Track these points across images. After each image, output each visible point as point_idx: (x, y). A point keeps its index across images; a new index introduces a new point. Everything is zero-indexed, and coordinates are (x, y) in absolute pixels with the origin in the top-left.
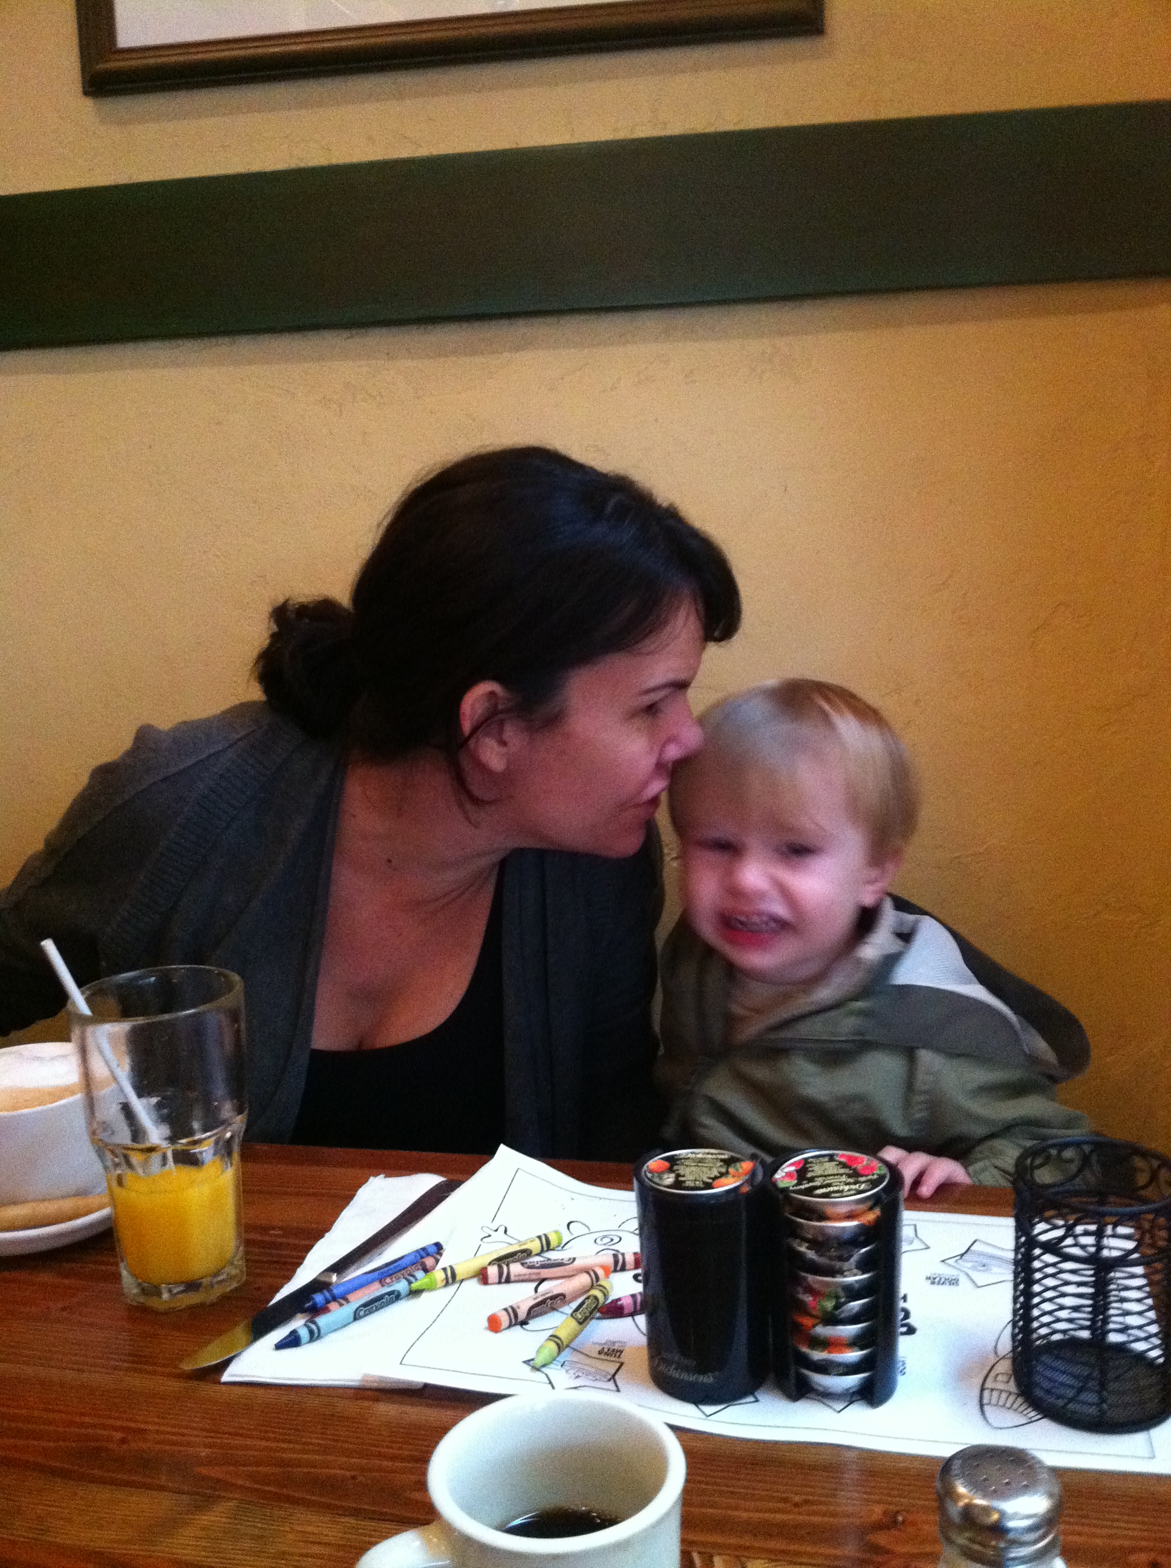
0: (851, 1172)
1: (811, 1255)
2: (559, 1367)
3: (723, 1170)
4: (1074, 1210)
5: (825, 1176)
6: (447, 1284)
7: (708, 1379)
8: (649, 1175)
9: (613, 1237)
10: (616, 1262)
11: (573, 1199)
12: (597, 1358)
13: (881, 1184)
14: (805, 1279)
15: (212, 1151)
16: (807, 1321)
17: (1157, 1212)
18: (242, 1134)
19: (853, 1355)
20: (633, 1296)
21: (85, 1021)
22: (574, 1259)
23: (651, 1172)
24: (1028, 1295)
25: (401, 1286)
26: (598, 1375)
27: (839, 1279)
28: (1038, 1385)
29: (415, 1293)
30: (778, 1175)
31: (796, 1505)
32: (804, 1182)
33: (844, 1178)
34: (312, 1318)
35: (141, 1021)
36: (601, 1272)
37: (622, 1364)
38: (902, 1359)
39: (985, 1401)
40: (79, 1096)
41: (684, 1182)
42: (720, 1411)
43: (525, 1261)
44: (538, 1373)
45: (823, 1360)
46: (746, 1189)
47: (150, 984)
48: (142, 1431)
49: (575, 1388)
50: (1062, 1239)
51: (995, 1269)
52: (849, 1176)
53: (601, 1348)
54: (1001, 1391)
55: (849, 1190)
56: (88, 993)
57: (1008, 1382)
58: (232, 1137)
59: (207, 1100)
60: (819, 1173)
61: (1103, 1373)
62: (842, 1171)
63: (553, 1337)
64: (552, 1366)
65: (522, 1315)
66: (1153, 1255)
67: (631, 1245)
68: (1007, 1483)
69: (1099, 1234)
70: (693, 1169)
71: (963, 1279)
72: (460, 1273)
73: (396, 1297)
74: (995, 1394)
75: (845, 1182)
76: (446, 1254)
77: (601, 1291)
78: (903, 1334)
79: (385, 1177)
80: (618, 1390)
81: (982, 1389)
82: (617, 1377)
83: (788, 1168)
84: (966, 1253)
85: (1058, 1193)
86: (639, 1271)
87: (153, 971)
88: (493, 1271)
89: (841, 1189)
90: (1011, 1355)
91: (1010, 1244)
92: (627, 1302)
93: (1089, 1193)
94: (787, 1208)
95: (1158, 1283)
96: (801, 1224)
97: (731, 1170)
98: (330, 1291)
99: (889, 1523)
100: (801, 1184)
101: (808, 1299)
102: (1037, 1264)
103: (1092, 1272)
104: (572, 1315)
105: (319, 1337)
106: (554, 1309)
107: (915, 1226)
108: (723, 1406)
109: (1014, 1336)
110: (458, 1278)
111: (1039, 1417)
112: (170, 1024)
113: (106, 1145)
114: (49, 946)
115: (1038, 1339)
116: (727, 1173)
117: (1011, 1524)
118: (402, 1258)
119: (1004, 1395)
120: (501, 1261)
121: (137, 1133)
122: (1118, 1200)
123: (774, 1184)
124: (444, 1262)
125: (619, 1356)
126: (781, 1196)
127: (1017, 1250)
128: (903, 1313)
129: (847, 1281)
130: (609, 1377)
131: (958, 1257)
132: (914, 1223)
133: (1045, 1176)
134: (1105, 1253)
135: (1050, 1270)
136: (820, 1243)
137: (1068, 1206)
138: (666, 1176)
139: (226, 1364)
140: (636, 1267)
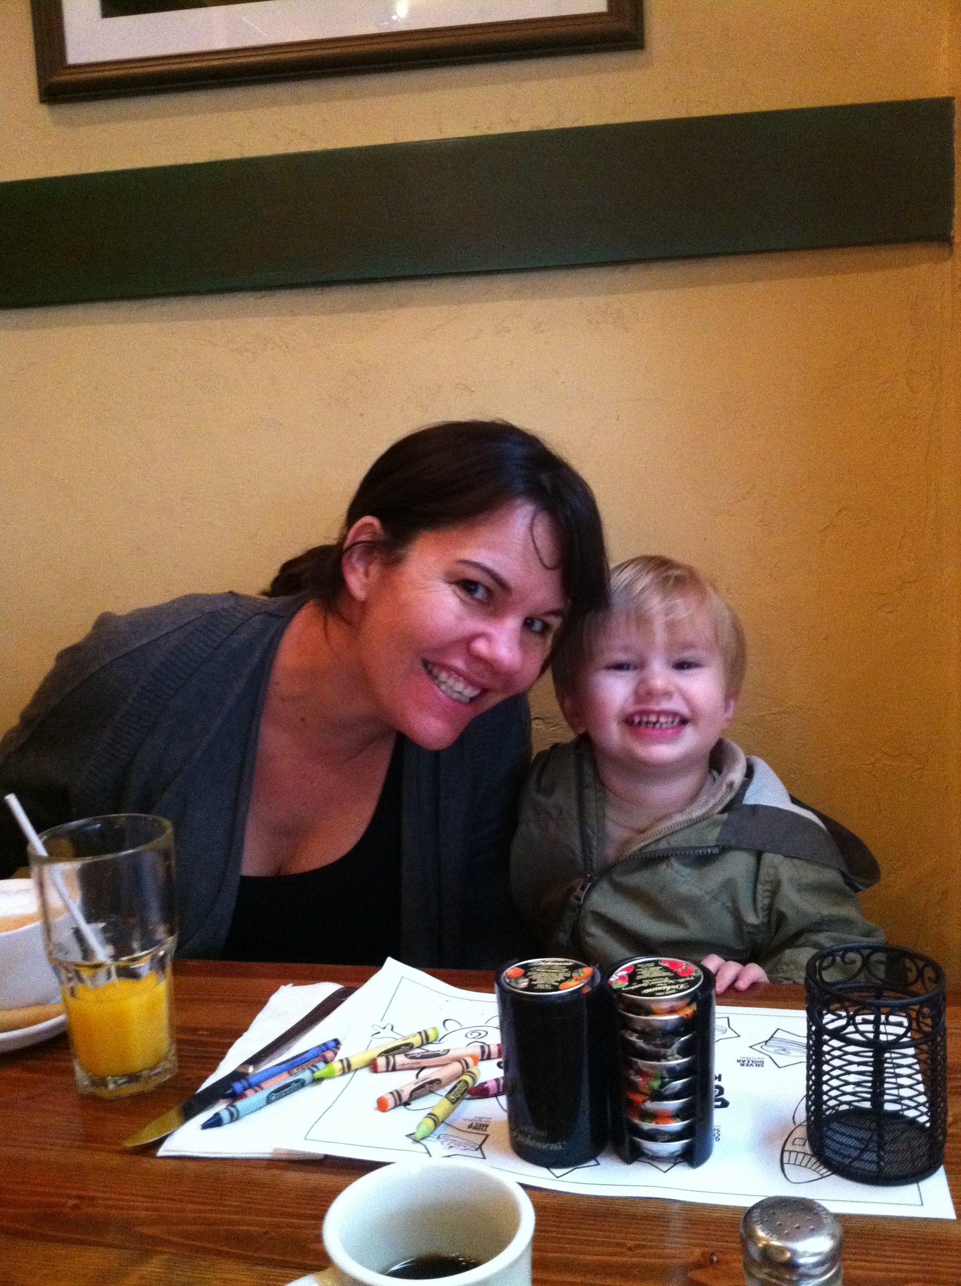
0: (672, 974)
1: (640, 1043)
2: (435, 1139)
3: (568, 975)
4: (855, 1003)
5: (651, 979)
6: (344, 1073)
7: (556, 1147)
8: (508, 980)
9: (480, 1032)
10: (483, 1052)
11: (447, 1001)
12: (466, 1132)
13: (697, 984)
14: (636, 1063)
15: (148, 967)
16: (638, 1098)
17: (922, 1004)
18: (173, 953)
19: (676, 1125)
20: (497, 1080)
21: (42, 861)
22: (448, 1050)
23: (509, 977)
24: (819, 1073)
25: (306, 1075)
26: (466, 1146)
27: (664, 1063)
28: (828, 1147)
29: (317, 1081)
30: (613, 978)
31: (630, 1249)
32: (634, 984)
33: (666, 980)
34: (233, 1102)
35: (89, 860)
36: (470, 1061)
37: (487, 1136)
38: (717, 1128)
39: (785, 1160)
40: (38, 924)
41: (536, 985)
42: (567, 1173)
43: (409, 1053)
44: (418, 1145)
45: (654, 1130)
46: (587, 990)
47: (94, 830)
48: (92, 1198)
49: (448, 1156)
50: (844, 1027)
51: (793, 1053)
52: (670, 978)
53: (470, 1123)
54: (798, 1152)
55: (671, 990)
56: (45, 837)
57: (804, 1145)
58: (164, 956)
59: (144, 925)
60: (646, 976)
61: (881, 1136)
62: (665, 974)
63: (431, 1115)
64: (429, 1138)
65: (405, 1096)
66: (921, 1038)
67: (494, 1039)
68: (798, 1228)
69: (877, 1023)
70: (544, 974)
71: (767, 1061)
72: (355, 1063)
73: (301, 1084)
74: (793, 1155)
75: (667, 983)
76: (342, 1048)
77: (470, 1076)
78: (717, 1107)
79: (294, 985)
80: (484, 1158)
81: (783, 1151)
82: (483, 1147)
83: (621, 972)
84: (769, 1040)
85: (840, 990)
86: (500, 1060)
87: (98, 819)
88: (381, 1062)
89: (664, 988)
90: (805, 1123)
91: (804, 1032)
92: (492, 1085)
93: (868, 989)
94: (621, 1006)
95: (925, 1062)
96: (632, 1018)
97: (574, 975)
98: (247, 1080)
99: (706, 1263)
100: (632, 986)
101: (639, 1079)
102: (826, 1048)
103: (871, 1054)
104: (446, 1097)
105: (238, 1118)
106: (432, 1092)
107: (728, 1018)
108: (570, 1169)
109: (808, 1108)
110: (353, 1067)
111: (829, 1173)
112: (113, 862)
113: (61, 963)
114: (12, 800)
115: (827, 1110)
116: (571, 977)
117: (801, 1261)
118: (306, 1052)
119: (800, 1156)
120: (389, 1053)
121: (87, 952)
122: (892, 994)
123: (610, 986)
124: (342, 1054)
125: (485, 1130)
126: (615, 996)
127: (809, 1037)
128: (718, 1090)
129: (668, 1065)
130: (477, 1147)
131: (764, 1044)
132: (727, 1016)
133: (829, 976)
134: (883, 1038)
135: (836, 1053)
136: (647, 1034)
137: (849, 1000)
138: (521, 981)
139: (161, 1142)
140: (499, 1057)
